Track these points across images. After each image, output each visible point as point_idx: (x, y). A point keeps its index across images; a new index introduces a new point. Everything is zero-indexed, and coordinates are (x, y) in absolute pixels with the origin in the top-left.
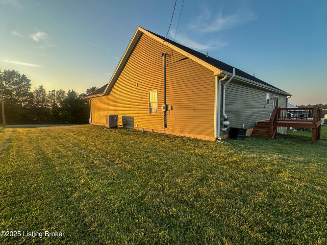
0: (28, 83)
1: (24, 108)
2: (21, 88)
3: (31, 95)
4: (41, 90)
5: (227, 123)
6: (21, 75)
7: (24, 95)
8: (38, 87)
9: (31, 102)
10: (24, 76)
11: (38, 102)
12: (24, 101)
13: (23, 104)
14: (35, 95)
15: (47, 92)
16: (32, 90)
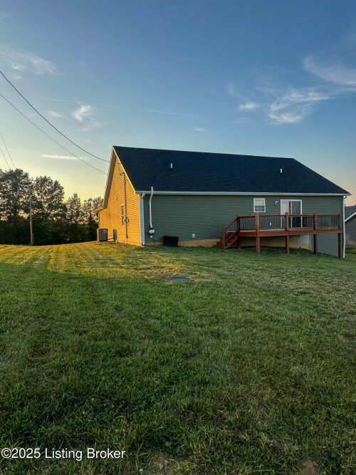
0: (61, 192)
1: (56, 225)
2: (53, 198)
3: (64, 207)
4: (75, 201)
5: (152, 231)
6: (54, 181)
7: (56, 208)
8: (72, 196)
9: (63, 216)
10: (56, 183)
11: (72, 216)
12: (55, 215)
13: (55, 219)
14: (68, 206)
15: (82, 202)
16: (65, 201)
